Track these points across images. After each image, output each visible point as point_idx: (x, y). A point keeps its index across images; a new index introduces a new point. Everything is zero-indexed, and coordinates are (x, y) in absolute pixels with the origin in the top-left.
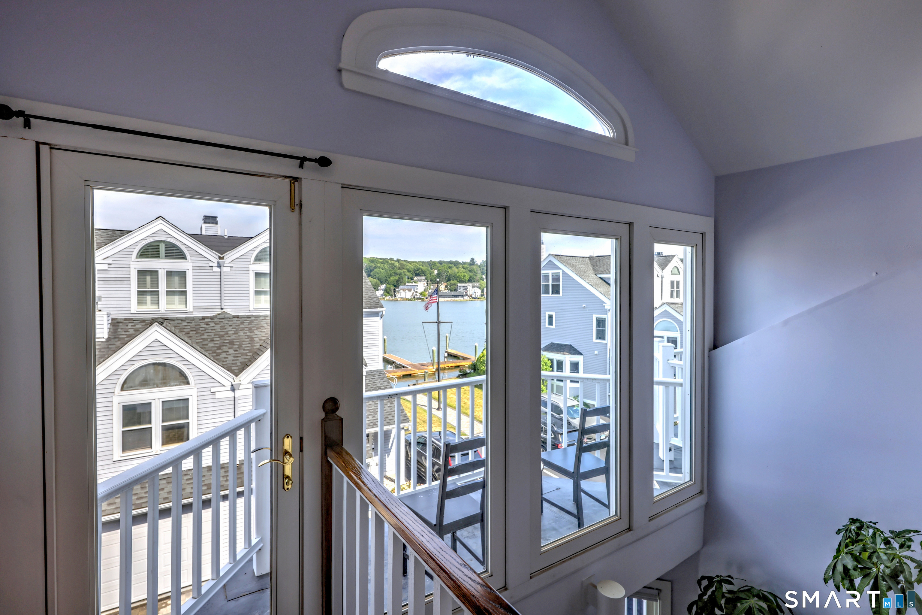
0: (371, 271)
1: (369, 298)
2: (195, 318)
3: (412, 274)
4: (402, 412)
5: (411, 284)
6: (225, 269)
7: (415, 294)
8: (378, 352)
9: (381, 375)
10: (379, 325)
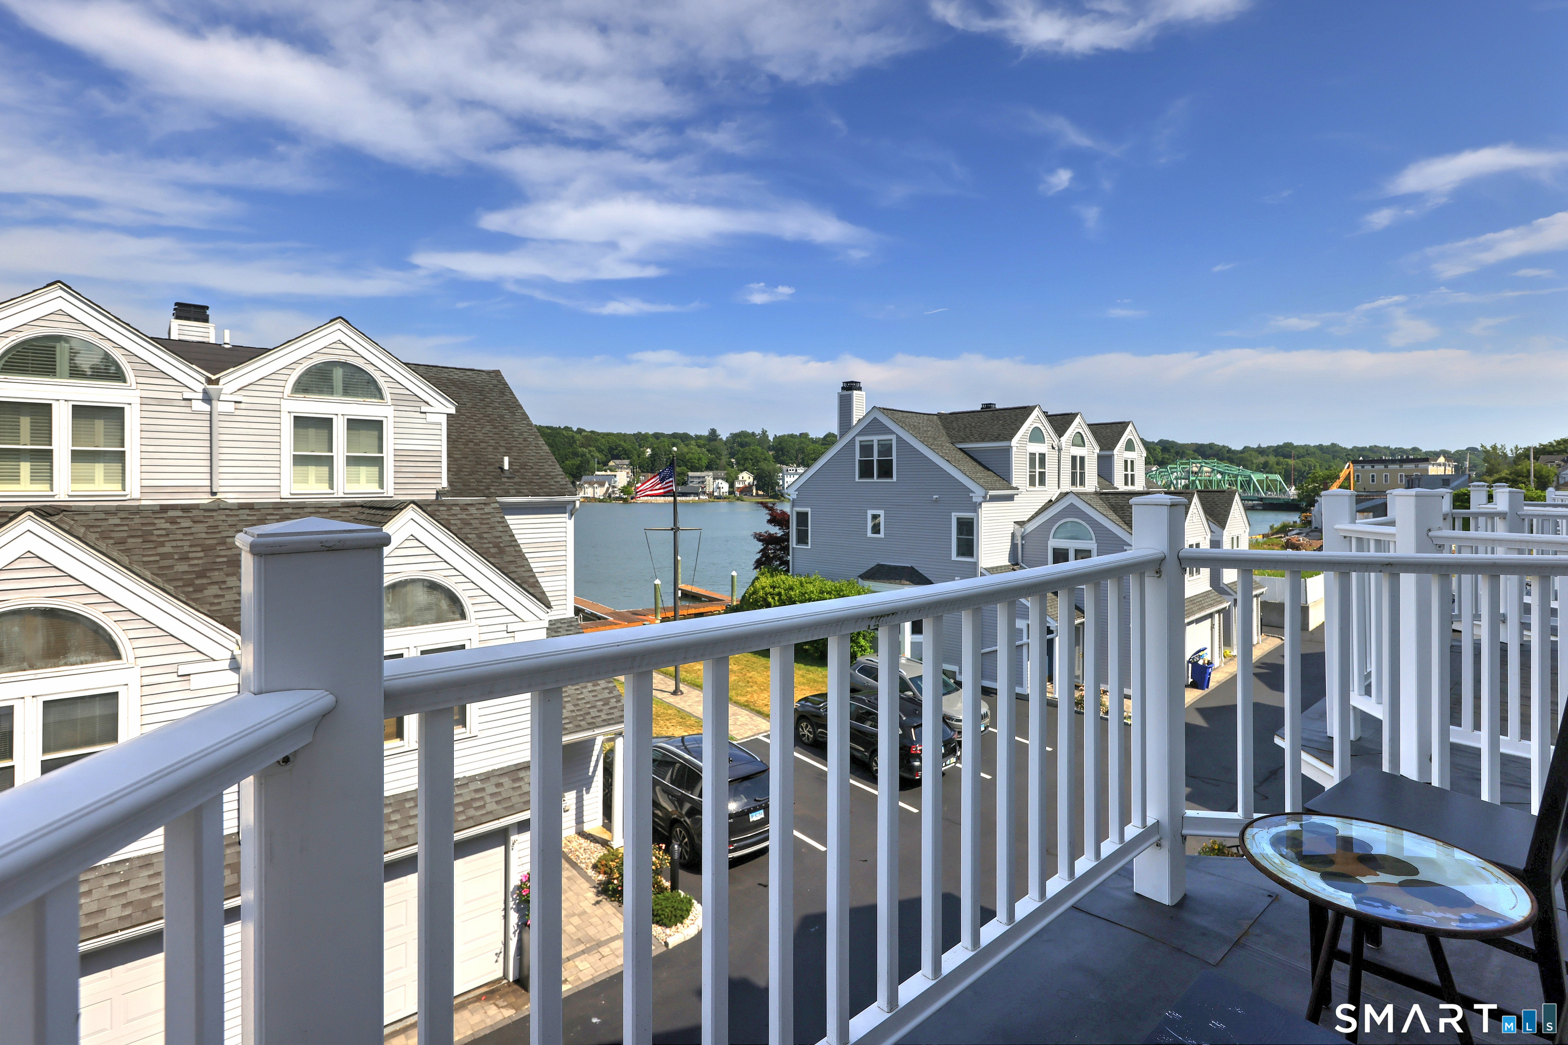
1: (546, 475)
2: (141, 508)
3: (606, 456)
5: (603, 473)
6: (220, 407)
7: (611, 490)
8: (564, 583)
9: (573, 628)
10: (564, 530)
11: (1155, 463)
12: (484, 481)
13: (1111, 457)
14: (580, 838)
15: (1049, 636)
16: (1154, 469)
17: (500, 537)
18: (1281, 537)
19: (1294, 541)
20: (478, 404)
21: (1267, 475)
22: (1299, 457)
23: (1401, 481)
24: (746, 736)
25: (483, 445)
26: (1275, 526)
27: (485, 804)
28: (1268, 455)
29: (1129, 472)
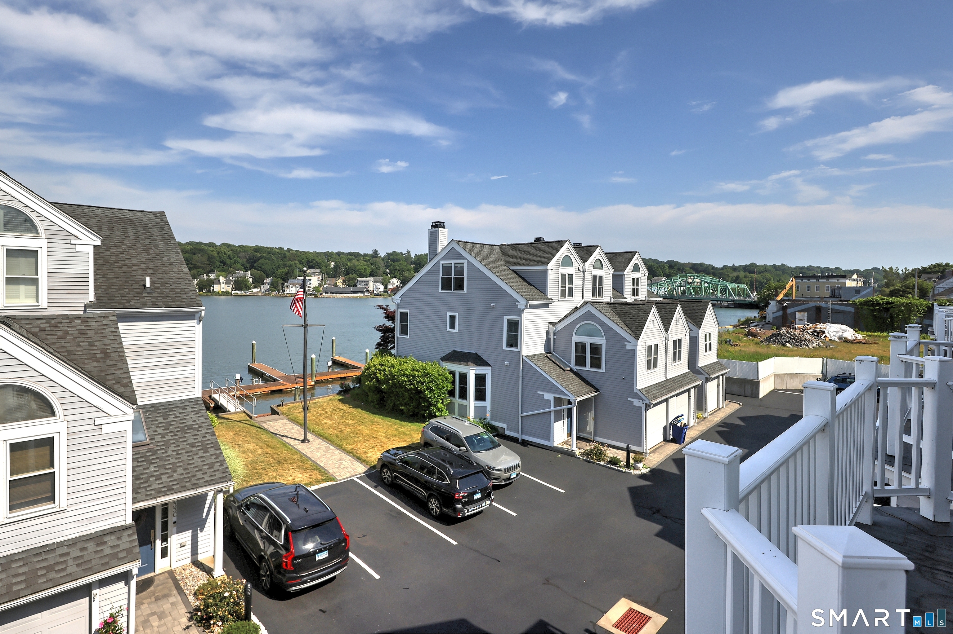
0: (255, 262)
3: (305, 267)
4: (221, 465)
5: (302, 278)
8: (193, 371)
9: (197, 406)
10: (193, 332)
11: (664, 275)
12: (127, 296)
13: (622, 276)
14: (193, 567)
15: (570, 406)
16: (663, 279)
17: (109, 344)
18: (745, 328)
19: (753, 331)
20: (140, 237)
21: (738, 285)
22: (760, 273)
23: (827, 290)
24: (345, 477)
25: (135, 268)
26: (742, 320)
27: (66, 567)
28: (739, 271)
29: (635, 287)
